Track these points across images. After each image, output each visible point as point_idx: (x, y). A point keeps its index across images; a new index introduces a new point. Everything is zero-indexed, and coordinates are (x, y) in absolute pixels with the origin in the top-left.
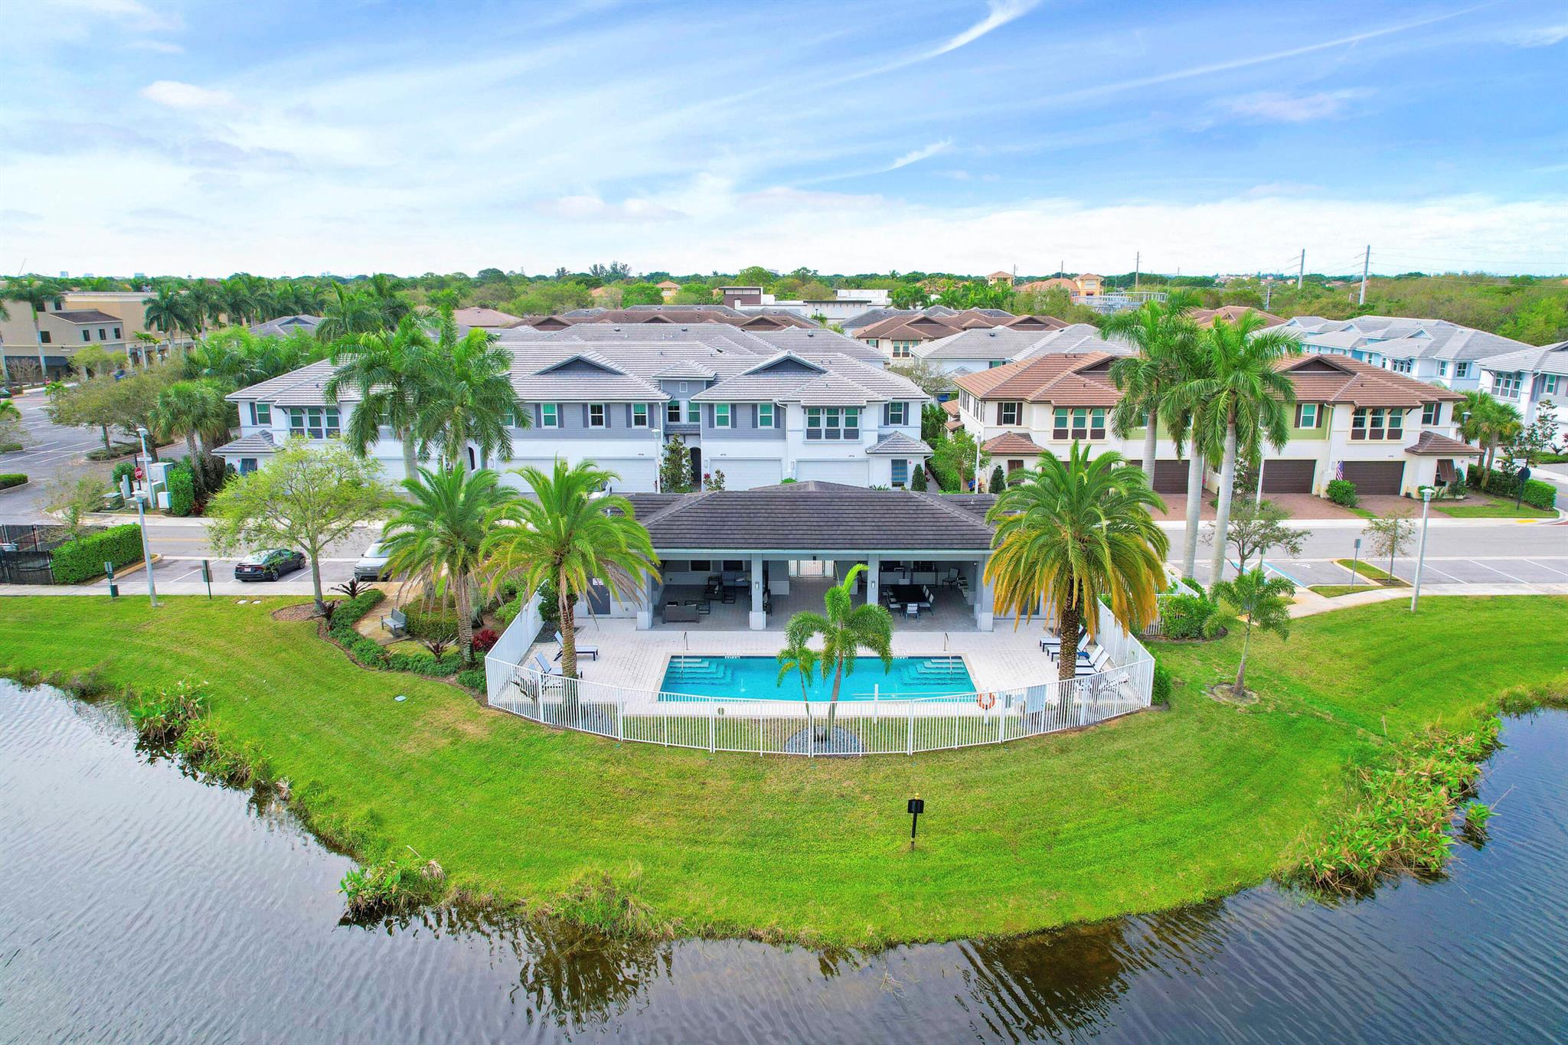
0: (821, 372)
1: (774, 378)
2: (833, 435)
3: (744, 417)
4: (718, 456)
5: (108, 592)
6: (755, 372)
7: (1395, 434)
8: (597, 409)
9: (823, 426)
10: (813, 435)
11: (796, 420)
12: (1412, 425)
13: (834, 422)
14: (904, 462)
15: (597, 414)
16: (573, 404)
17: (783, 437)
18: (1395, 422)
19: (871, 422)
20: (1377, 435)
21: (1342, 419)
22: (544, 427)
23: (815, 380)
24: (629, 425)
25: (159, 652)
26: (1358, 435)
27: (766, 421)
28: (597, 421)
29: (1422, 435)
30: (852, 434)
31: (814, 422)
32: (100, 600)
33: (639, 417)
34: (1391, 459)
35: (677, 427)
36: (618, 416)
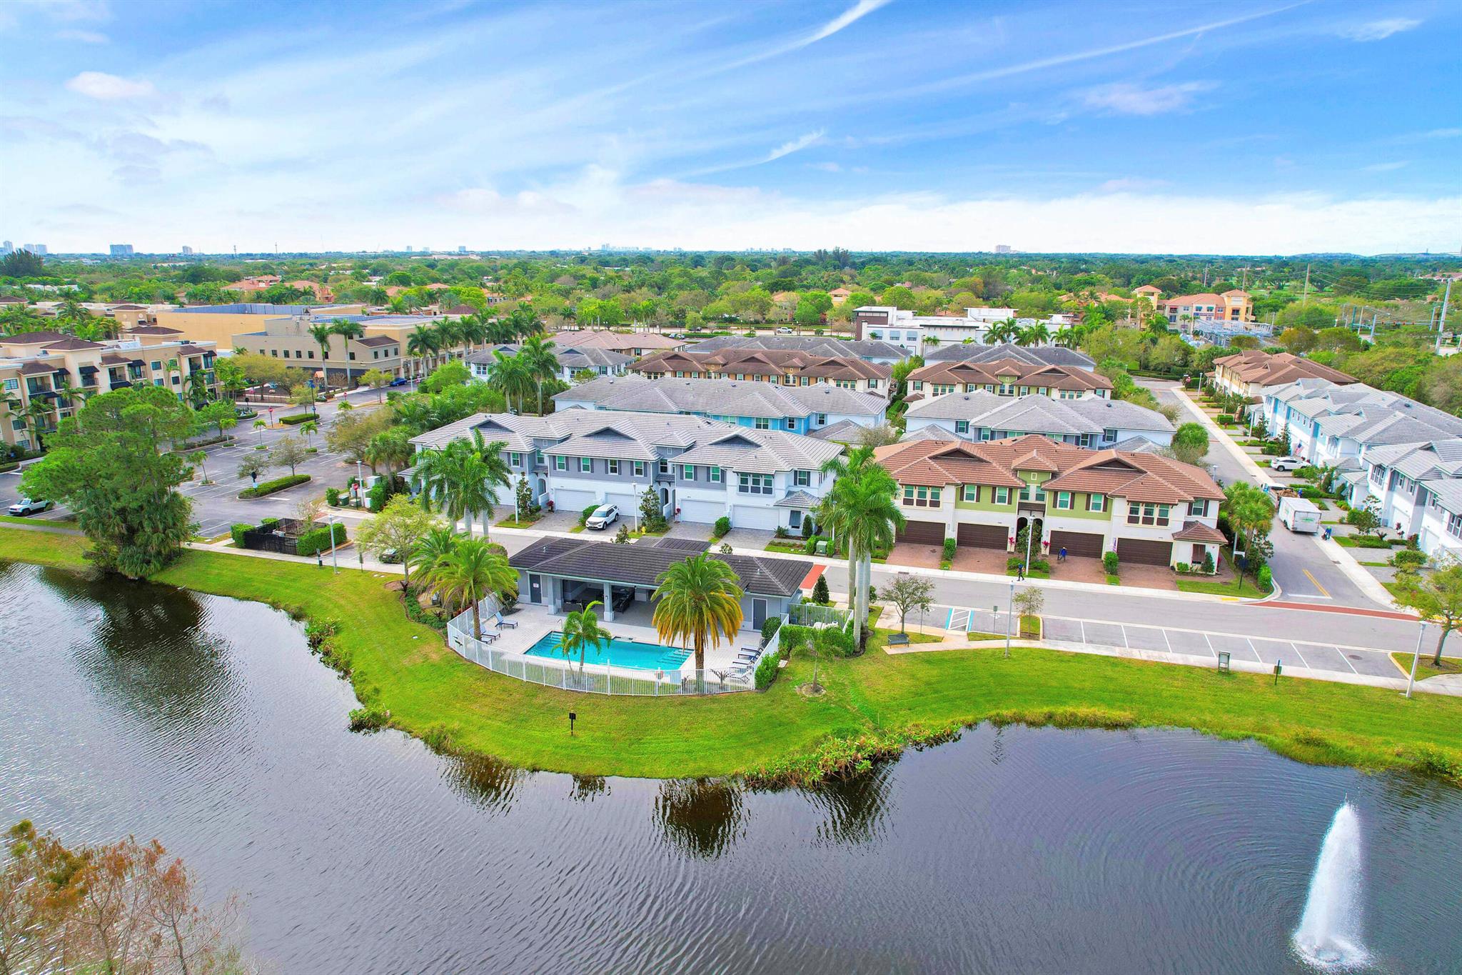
0: (759, 446)
1: (725, 449)
2: (755, 490)
3: (702, 475)
4: (686, 498)
5: (317, 562)
6: (716, 444)
7: (1163, 522)
8: (613, 462)
9: (750, 484)
10: (743, 489)
11: (733, 480)
12: (1178, 516)
13: (756, 482)
14: (799, 512)
15: (614, 467)
16: (599, 460)
17: (725, 489)
18: (1165, 513)
19: (781, 486)
20: (1148, 521)
21: (1120, 509)
22: (583, 472)
23: (753, 452)
24: (632, 474)
25: (329, 599)
26: (1133, 520)
27: (715, 478)
28: (614, 470)
29: (1185, 523)
30: (768, 491)
31: (744, 481)
32: (314, 566)
33: (639, 469)
34: (1161, 540)
35: (665, 476)
36: (626, 469)
